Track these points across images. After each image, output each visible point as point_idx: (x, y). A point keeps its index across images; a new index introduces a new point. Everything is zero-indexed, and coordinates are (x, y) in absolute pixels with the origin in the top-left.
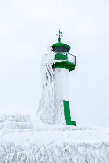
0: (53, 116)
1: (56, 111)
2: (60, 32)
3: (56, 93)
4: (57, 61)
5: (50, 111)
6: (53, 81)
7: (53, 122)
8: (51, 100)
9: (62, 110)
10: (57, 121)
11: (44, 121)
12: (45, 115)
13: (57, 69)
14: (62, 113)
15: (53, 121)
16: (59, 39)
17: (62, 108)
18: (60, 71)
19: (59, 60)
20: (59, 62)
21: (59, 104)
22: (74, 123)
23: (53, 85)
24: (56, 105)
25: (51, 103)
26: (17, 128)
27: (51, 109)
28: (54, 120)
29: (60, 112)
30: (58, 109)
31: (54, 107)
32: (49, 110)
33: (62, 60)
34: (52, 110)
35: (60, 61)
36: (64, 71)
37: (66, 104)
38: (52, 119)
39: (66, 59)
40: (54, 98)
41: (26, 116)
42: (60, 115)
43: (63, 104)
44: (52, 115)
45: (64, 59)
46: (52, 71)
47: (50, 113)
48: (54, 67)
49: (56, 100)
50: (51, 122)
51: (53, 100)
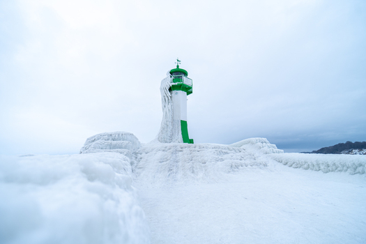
1: (173, 130)
3: (173, 114)
4: (174, 84)
6: (170, 103)
8: (168, 120)
10: (174, 140)
11: (160, 140)
12: (161, 135)
13: (174, 92)
16: (178, 66)
17: (179, 128)
18: (176, 93)
21: (176, 123)
22: (191, 141)
23: (170, 106)
24: (173, 125)
25: (168, 123)
26: (108, 147)
29: (177, 131)
30: (175, 128)
31: (171, 127)
32: (166, 129)
33: (178, 83)
34: (169, 130)
35: (176, 84)
36: (181, 94)
37: (184, 125)
38: (169, 138)
39: (182, 82)
40: (171, 118)
41: (125, 134)
42: (176, 134)
43: (180, 124)
44: (169, 134)
45: (180, 82)
46: (169, 93)
47: (167, 132)
48: (170, 90)
49: (173, 120)
50: (168, 141)
51: (170, 120)
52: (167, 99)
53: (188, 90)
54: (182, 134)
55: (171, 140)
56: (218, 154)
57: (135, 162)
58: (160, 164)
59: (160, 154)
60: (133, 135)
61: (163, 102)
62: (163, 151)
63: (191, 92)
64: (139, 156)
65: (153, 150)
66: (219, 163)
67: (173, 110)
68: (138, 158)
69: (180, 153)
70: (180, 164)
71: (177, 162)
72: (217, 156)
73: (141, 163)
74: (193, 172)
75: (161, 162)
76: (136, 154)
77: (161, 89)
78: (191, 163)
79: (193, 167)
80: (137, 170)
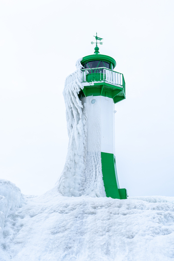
0: (80, 181)
1: (86, 172)
2: (97, 38)
3: (87, 141)
4: (87, 84)
5: (75, 173)
6: (81, 120)
7: (80, 192)
8: (76, 153)
9: (97, 169)
10: (87, 191)
11: (62, 190)
12: (64, 180)
13: (88, 99)
14: (97, 174)
15: (82, 190)
16: (97, 49)
17: (97, 167)
18: (93, 102)
19: (90, 83)
20: (89, 85)
21: (92, 158)
23: (80, 126)
24: (86, 162)
25: (77, 158)
27: (77, 169)
28: (82, 188)
29: (94, 173)
30: (91, 168)
31: (83, 166)
32: (72, 170)
33: (96, 82)
34: (79, 171)
35: (92, 84)
36: (102, 102)
38: (79, 186)
39: (102, 79)
40: (83, 148)
42: (93, 179)
43: (100, 159)
44: (79, 178)
45: (99, 80)
47: (74, 175)
48: (81, 95)
49: (87, 152)
50: (77, 192)
51: (81, 151)
52: (75, 113)
53: (116, 94)
54: (104, 179)
55: (82, 191)
56: (160, 221)
57: (12, 231)
58: (52, 237)
59: (55, 218)
60: (9, 183)
61: (68, 119)
62: (62, 212)
63: (123, 97)
64: (19, 221)
65: (43, 210)
66: (160, 238)
67: (86, 135)
68: (18, 224)
69: (91, 217)
70: (86, 237)
71: (82, 233)
72: (157, 225)
73: (21, 234)
74: (107, 253)
75: (53, 233)
76: (14, 217)
77: (65, 94)
78: (106, 237)
79: (109, 244)
80: (13, 247)
